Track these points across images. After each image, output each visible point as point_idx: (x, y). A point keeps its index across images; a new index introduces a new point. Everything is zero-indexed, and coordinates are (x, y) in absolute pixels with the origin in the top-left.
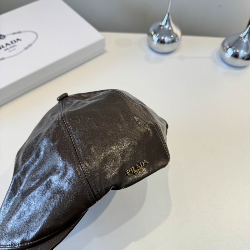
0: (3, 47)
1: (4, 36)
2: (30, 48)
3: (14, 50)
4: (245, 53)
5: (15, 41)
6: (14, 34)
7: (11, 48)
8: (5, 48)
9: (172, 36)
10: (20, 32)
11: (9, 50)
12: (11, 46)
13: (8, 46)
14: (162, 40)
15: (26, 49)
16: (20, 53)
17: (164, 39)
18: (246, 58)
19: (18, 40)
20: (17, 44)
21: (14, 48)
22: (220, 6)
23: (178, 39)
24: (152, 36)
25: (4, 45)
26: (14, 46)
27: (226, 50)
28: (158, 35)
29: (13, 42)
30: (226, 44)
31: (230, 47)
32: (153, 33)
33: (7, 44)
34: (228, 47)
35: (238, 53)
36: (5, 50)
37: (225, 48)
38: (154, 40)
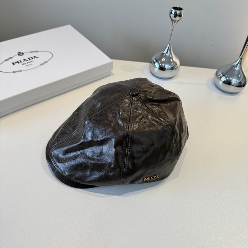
0: (21, 62)
1: (23, 54)
2: (45, 64)
3: (30, 65)
4: (237, 81)
5: (32, 58)
6: (31, 52)
7: (28, 63)
8: (23, 63)
9: (172, 64)
10: (37, 51)
11: (26, 65)
12: (28, 61)
13: (26, 62)
14: (163, 66)
15: (41, 64)
16: (37, 67)
17: (164, 66)
18: (238, 85)
19: (35, 57)
20: (33, 60)
21: (30, 63)
22: (213, 45)
23: (177, 67)
24: (154, 63)
25: (22, 61)
26: (31, 62)
27: (220, 78)
28: (159, 62)
29: (31, 59)
30: (220, 73)
31: (223, 75)
32: (155, 61)
33: (25, 60)
34: (222, 75)
35: (231, 80)
36: (22, 64)
37: (219, 76)
38: (156, 66)
